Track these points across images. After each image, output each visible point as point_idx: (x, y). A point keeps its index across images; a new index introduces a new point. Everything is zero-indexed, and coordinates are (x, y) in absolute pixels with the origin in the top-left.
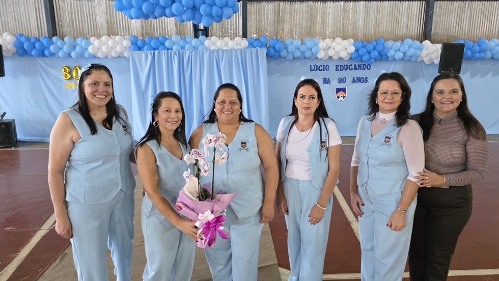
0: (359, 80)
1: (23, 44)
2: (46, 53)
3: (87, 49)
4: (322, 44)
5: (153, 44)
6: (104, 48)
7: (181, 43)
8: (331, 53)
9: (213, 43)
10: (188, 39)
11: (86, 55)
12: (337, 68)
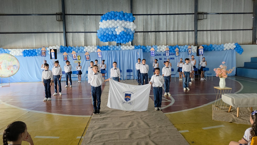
0: (171, 58)
1: (63, 49)
2: (70, 51)
3: (83, 50)
4: (158, 47)
5: (104, 48)
6: (89, 50)
7: (113, 48)
8: (161, 50)
9: (123, 48)
10: (115, 46)
11: (83, 52)
12: (164, 55)
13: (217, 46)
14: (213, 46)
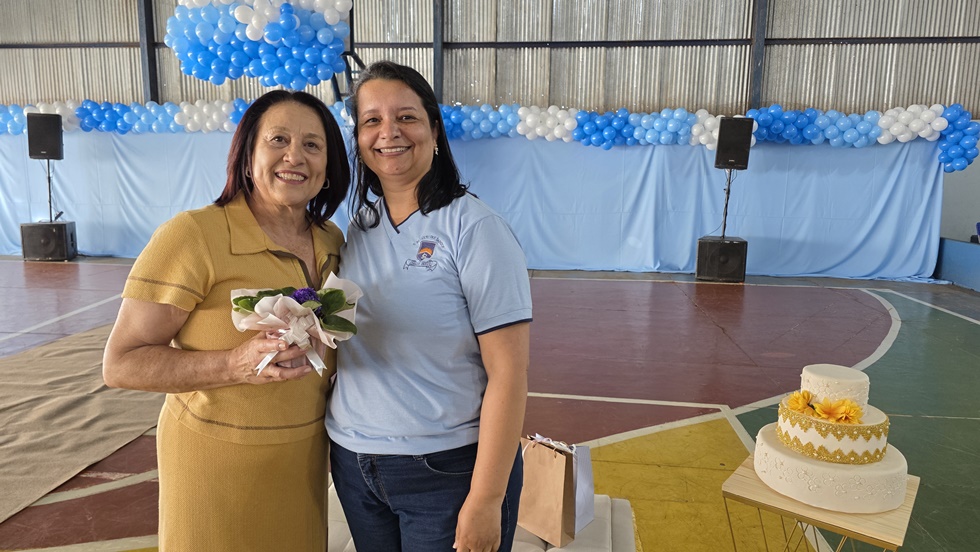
1: (89, 115)
6: (196, 118)
11: (172, 127)
13: (843, 123)
14: (820, 121)
